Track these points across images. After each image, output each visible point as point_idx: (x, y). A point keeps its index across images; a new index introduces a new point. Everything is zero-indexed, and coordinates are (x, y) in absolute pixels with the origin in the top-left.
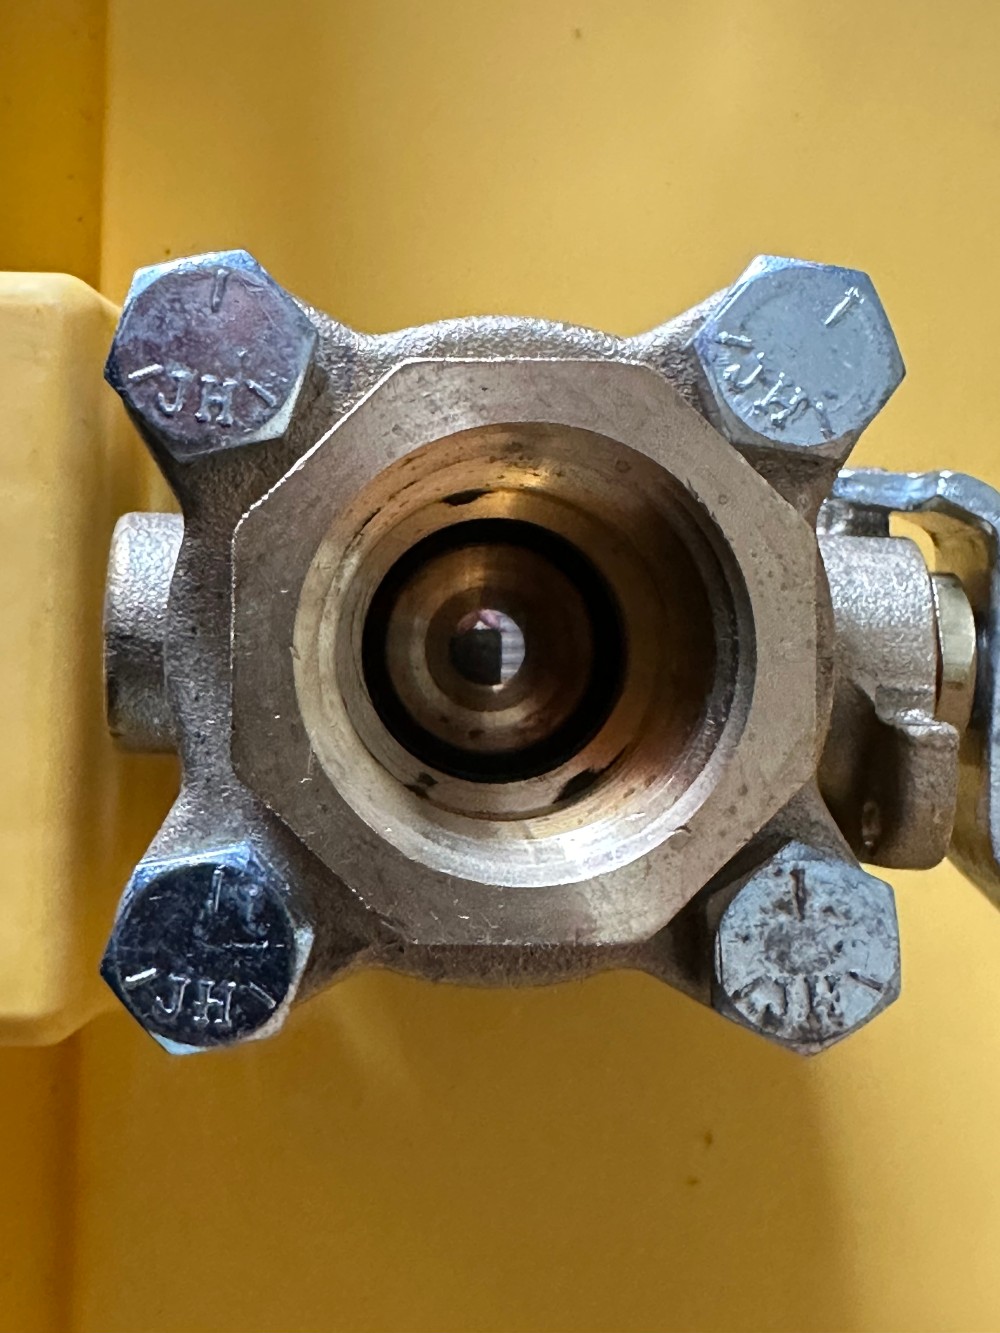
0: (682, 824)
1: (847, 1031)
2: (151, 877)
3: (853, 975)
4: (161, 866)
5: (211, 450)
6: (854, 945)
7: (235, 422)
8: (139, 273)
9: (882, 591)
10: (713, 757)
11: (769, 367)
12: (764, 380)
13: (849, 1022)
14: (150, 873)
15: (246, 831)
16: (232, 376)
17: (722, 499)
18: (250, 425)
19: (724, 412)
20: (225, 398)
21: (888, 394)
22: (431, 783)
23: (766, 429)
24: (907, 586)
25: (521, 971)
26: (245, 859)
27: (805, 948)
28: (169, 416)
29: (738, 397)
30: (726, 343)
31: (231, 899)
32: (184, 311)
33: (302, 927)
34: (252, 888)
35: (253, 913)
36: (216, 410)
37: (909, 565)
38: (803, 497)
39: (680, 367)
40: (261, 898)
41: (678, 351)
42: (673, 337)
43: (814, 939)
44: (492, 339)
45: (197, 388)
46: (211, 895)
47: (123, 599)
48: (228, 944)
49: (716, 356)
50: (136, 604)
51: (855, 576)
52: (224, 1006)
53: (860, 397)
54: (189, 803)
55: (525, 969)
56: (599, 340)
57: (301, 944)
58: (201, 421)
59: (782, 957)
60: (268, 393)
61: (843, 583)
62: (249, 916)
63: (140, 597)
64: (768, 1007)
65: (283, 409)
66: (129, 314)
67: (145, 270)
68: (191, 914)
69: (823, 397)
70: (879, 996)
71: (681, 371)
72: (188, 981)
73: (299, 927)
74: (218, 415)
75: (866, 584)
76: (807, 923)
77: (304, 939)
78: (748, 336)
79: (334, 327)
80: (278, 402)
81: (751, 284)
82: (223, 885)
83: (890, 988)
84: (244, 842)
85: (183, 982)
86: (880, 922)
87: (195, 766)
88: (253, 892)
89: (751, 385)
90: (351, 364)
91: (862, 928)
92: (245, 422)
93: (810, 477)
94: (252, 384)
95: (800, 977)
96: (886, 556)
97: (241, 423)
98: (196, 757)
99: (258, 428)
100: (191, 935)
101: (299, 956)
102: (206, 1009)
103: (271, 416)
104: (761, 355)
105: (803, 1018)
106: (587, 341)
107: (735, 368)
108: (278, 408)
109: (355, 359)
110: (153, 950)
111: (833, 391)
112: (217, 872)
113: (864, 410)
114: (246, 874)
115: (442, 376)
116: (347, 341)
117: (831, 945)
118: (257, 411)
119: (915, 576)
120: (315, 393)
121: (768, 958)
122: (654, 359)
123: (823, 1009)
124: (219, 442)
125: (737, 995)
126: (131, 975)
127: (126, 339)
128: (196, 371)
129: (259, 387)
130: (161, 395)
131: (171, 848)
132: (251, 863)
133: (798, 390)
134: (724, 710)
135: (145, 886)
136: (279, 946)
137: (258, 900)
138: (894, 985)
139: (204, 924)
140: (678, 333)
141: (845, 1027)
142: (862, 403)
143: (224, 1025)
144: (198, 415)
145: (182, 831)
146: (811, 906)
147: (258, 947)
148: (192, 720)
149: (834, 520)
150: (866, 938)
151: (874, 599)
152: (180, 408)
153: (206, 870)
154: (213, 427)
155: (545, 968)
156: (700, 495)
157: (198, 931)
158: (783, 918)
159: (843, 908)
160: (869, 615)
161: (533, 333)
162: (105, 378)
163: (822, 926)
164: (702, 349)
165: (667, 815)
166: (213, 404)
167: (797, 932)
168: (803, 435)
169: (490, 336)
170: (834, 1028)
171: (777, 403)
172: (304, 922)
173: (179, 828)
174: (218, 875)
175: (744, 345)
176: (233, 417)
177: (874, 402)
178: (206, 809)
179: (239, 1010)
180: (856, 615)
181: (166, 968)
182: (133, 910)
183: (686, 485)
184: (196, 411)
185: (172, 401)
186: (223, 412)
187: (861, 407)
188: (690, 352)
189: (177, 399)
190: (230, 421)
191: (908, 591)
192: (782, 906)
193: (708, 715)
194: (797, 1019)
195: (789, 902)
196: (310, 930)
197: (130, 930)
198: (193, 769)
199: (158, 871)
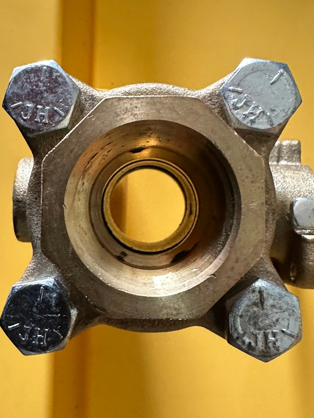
0: (212, 273)
1: (281, 353)
2: (17, 289)
3: (283, 331)
4: (21, 285)
5: (41, 133)
6: (283, 320)
7: (49, 123)
8: (15, 69)
9: (297, 185)
10: (225, 248)
11: (248, 100)
12: (247, 104)
13: (281, 350)
14: (18, 288)
15: (55, 272)
16: (48, 106)
17: (228, 148)
18: (54, 123)
19: (232, 117)
20: (45, 114)
21: (295, 109)
22: (125, 255)
23: (248, 123)
24: (306, 183)
25: (156, 326)
26: (52, 283)
27: (264, 321)
28: (25, 120)
29: (237, 111)
30: (232, 91)
31: (47, 298)
32: (30, 82)
33: (73, 309)
34: (55, 294)
35: (54, 304)
36: (42, 118)
37: (307, 176)
38: (263, 149)
39: (216, 101)
40: (58, 298)
41: (215, 95)
42: (213, 90)
43: (268, 317)
44: (146, 92)
45: (35, 110)
46: (39, 296)
47: (19, 188)
48: (45, 315)
49: (228, 96)
50: (24, 189)
51: (287, 179)
52: (44, 337)
53: (284, 110)
54: (34, 262)
55: (158, 325)
56: (186, 91)
57: (72, 315)
58: (37, 122)
59: (255, 324)
60: (61, 112)
61: (282, 182)
62: (53, 304)
63: (25, 187)
64: (250, 343)
65: (66, 117)
66: (11, 84)
67: (17, 68)
68: (32, 303)
69: (270, 111)
70: (293, 340)
71: (217, 102)
72: (31, 328)
73: (72, 309)
74: (43, 120)
75: (291, 182)
76: (265, 311)
77: (74, 313)
78: (241, 88)
79: (87, 88)
80: (65, 115)
81: (242, 69)
82: (44, 292)
83: (297, 337)
84: (53, 277)
85: (29, 329)
86: (293, 311)
87: (36, 248)
88: (55, 296)
89: (242, 107)
90: (93, 102)
91: (286, 314)
92: (53, 122)
93: (266, 141)
94: (55, 108)
95: (262, 332)
96: (299, 172)
97: (51, 123)
98: (37, 245)
99: (57, 125)
100: (32, 311)
101: (72, 320)
102: (37, 339)
103: (62, 120)
104: (246, 95)
105: (263, 348)
106: (181, 92)
107: (236, 100)
108: (65, 117)
109: (95, 100)
110: (18, 316)
111: (273, 108)
112: (42, 288)
113: (286, 115)
114: (52, 289)
115: (120, 103)
116: (92, 93)
117: (274, 319)
118: (57, 118)
119: (310, 179)
120: (81, 112)
121: (250, 324)
122: (206, 98)
123: (270, 345)
124: (43, 130)
125: (238, 338)
126: (10, 326)
127: (10, 93)
128: (35, 104)
129: (57, 109)
130: (22, 113)
131: (28, 278)
132: (54, 284)
133: (260, 108)
134: (229, 229)
135: (15, 292)
136: (64, 316)
137: (56, 299)
138: (299, 335)
139: (37, 307)
140: (215, 88)
141: (280, 352)
142: (285, 113)
143: (44, 345)
144: (36, 120)
145: (31, 272)
146: (266, 304)
147: (57, 316)
148: (36, 231)
149: (280, 159)
150: (288, 317)
151: (294, 188)
152: (29, 117)
153: (38, 287)
154: (41, 124)
155: (166, 325)
156: (219, 147)
157: (35, 310)
158: (255, 309)
159: (279, 306)
160: (292, 194)
161: (161, 89)
162: (3, 107)
163: (270, 312)
164: (223, 93)
165: (207, 270)
166: (41, 116)
167: (261, 314)
168: (262, 125)
169: (145, 90)
170: (275, 352)
171: (252, 113)
172: (73, 307)
173: (31, 271)
174: (42, 289)
175: (240, 91)
176: (48, 121)
177: (289, 113)
178: (40, 264)
179: (49, 339)
180: (287, 193)
181: (23, 323)
182: (11, 301)
183: (214, 143)
184: (35, 118)
185: (26, 115)
186: (45, 118)
187: (285, 114)
188: (219, 95)
189: (28, 114)
190: (47, 122)
191: (307, 185)
192: (255, 304)
193: (223, 231)
194: (261, 348)
195: (258, 303)
196: (76, 310)
197: (10, 309)
198: (36, 249)
199: (20, 287)
